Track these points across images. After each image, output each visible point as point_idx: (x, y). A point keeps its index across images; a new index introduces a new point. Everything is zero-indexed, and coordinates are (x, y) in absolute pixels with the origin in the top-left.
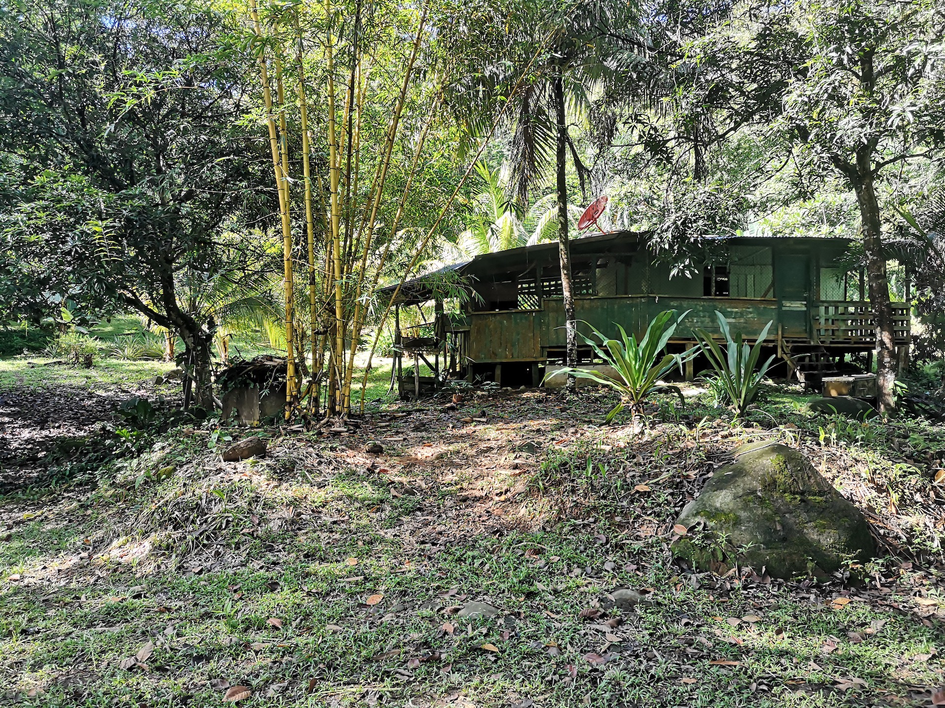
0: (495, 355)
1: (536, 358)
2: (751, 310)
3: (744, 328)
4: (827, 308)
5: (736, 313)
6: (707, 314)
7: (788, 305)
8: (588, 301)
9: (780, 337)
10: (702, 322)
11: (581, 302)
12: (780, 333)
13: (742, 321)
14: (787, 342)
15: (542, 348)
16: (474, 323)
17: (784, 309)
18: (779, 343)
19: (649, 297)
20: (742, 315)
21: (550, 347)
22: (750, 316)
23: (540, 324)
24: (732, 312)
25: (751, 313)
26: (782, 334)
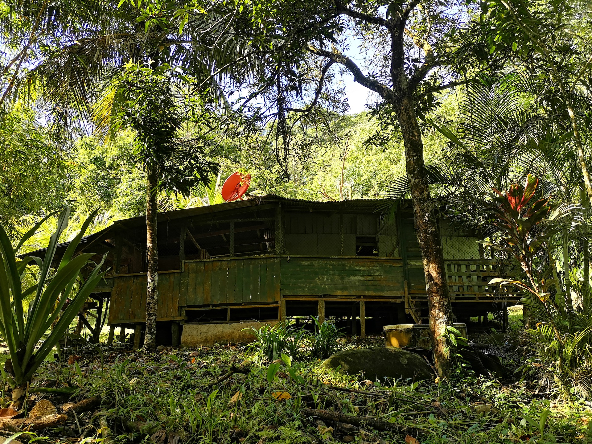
0: (134, 315)
1: (173, 317)
2: (378, 268)
3: (372, 285)
4: (449, 266)
5: (364, 271)
6: (337, 272)
7: (413, 263)
8: (226, 263)
9: (407, 293)
10: (332, 280)
11: (219, 263)
12: (406, 289)
13: (370, 278)
14: (413, 298)
15: (181, 307)
16: (116, 285)
17: (409, 267)
18: (406, 299)
19: (280, 257)
20: (369, 273)
21: (188, 307)
22: (377, 274)
23: (180, 284)
24: (360, 270)
25: (378, 271)
26: (409, 290)
